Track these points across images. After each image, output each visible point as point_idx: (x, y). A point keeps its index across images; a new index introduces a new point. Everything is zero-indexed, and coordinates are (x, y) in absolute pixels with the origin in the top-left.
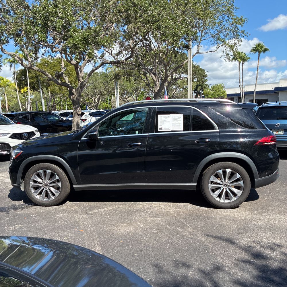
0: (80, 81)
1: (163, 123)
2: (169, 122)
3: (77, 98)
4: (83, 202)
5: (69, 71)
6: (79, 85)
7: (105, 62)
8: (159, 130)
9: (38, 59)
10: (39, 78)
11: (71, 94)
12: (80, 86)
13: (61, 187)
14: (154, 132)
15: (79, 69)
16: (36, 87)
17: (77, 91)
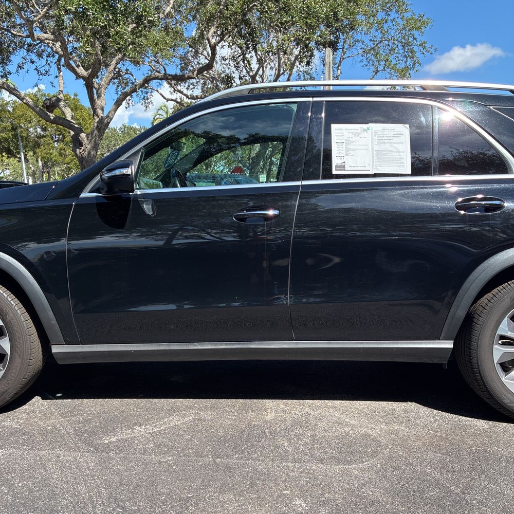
0: (97, 115)
1: (347, 150)
2: (365, 147)
3: (89, 153)
4: (85, 401)
5: (78, 119)
6: (96, 124)
7: (153, 76)
8: (334, 172)
9: (8, 76)
10: (19, 131)
11: (77, 143)
12: (97, 127)
13: (8, 352)
14: (317, 178)
15: (95, 91)
16: (12, 148)
17: (90, 138)
